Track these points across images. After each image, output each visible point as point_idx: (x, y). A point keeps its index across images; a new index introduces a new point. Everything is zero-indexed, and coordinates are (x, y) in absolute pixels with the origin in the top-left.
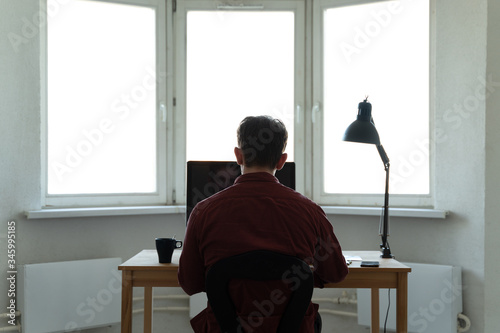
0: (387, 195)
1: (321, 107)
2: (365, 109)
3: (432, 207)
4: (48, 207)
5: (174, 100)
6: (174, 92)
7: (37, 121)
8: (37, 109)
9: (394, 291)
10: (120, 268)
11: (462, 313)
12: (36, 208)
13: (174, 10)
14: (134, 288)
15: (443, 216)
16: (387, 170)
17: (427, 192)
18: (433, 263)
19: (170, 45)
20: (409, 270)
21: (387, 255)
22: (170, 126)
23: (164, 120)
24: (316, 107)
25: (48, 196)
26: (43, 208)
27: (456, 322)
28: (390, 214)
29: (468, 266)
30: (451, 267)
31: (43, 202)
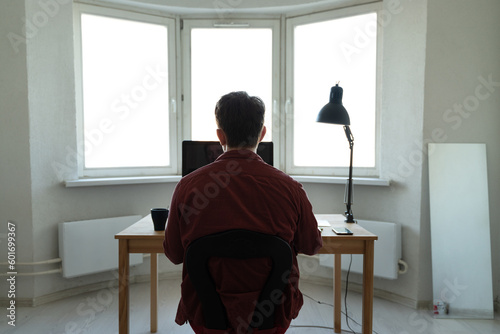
0: (351, 168)
1: (292, 101)
2: (337, 93)
3: (378, 177)
4: (86, 177)
5: (182, 96)
6: (182, 90)
7: (74, 111)
8: (73, 102)
9: (361, 256)
10: (116, 237)
11: (402, 259)
12: (75, 179)
13: (182, 28)
14: (131, 255)
15: (388, 184)
16: (351, 148)
17: (373, 165)
18: (378, 220)
19: (179, 55)
20: (376, 238)
21: (350, 220)
22: (180, 116)
23: (175, 111)
24: (288, 101)
25: (85, 169)
26: (80, 178)
27: (398, 266)
28: (354, 183)
29: (406, 222)
30: (393, 224)
31: (81, 173)
